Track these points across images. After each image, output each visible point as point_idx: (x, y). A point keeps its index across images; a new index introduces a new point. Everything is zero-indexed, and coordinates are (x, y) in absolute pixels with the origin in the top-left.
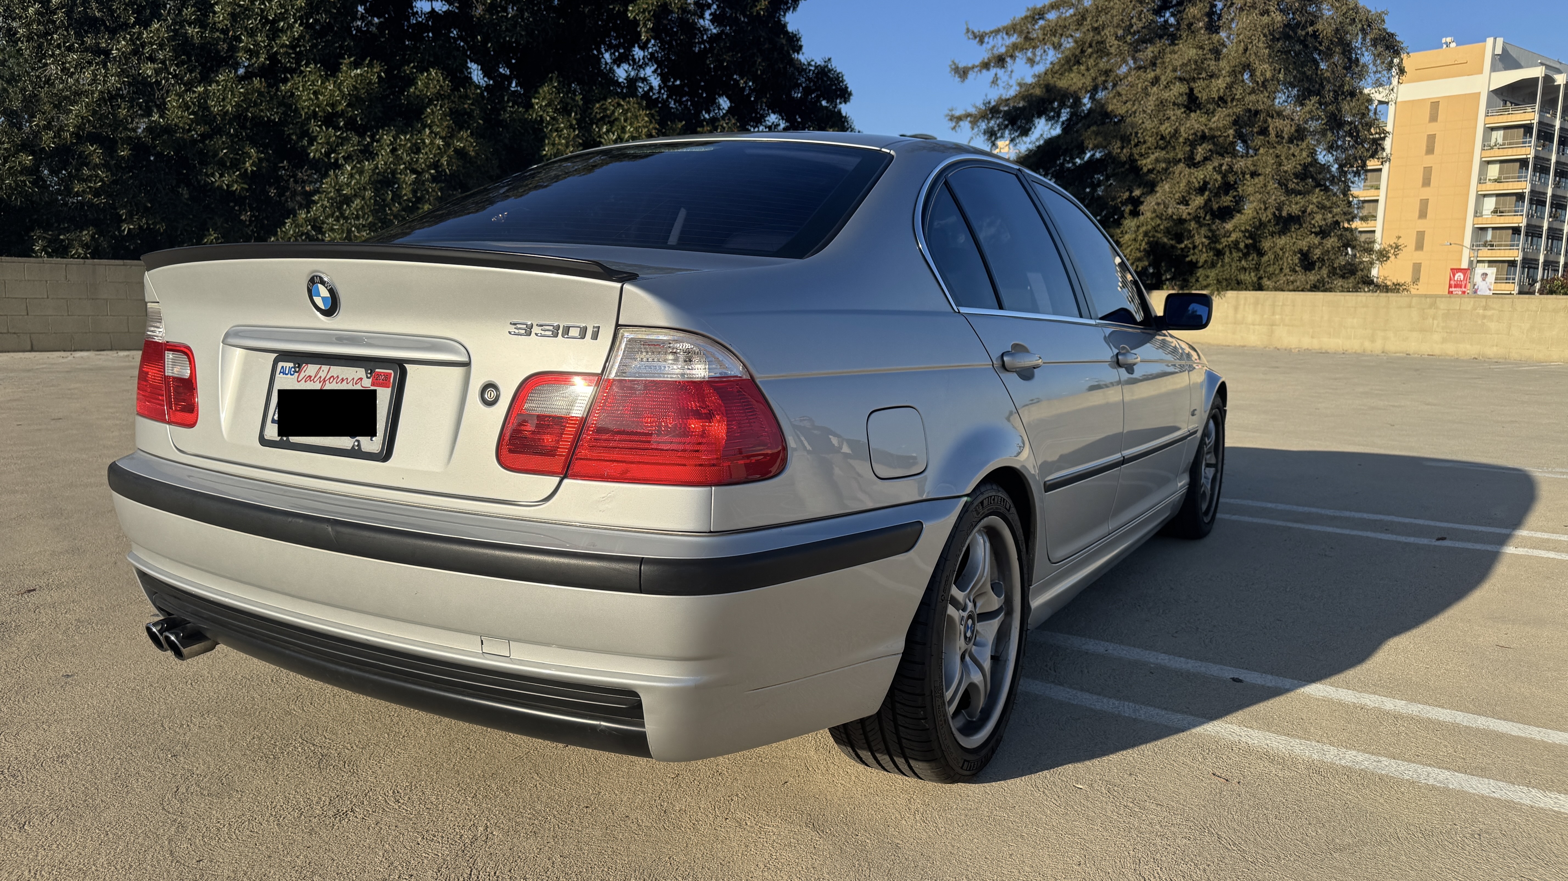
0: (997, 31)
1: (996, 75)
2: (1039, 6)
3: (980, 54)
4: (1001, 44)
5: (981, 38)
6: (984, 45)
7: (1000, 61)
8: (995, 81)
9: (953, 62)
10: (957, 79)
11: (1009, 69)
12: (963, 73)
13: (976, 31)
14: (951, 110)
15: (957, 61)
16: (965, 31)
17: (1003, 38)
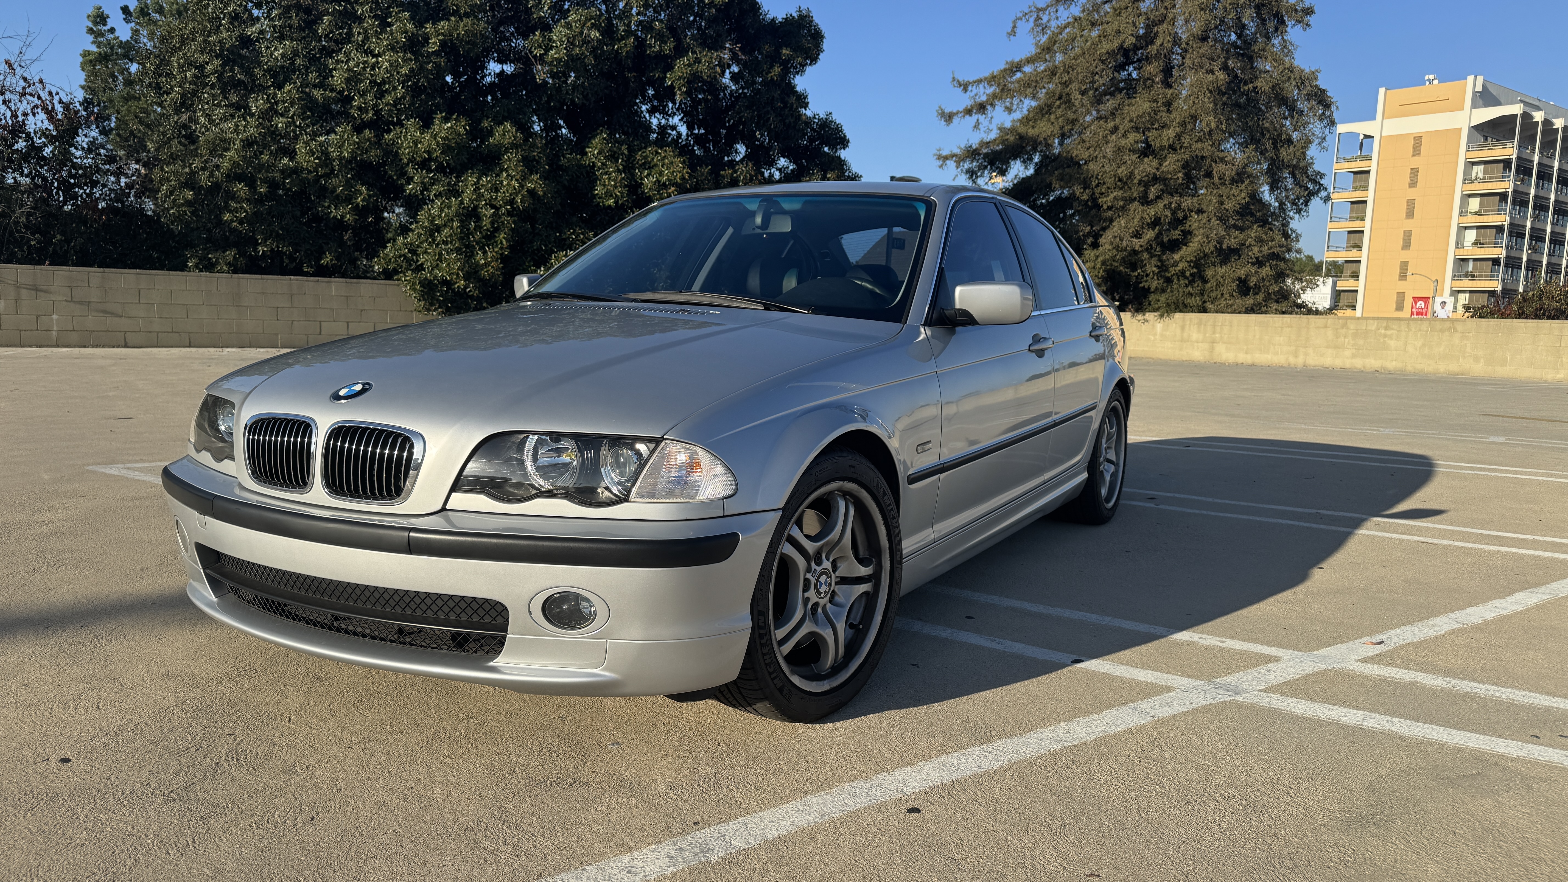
0: (980, 81)
1: (978, 120)
2: (1017, 60)
3: (964, 101)
4: (983, 93)
5: (965, 87)
6: (968, 93)
7: (982, 108)
8: (977, 126)
9: (940, 107)
10: (943, 123)
11: (990, 116)
12: (949, 118)
13: (961, 80)
14: (940, 150)
15: (943, 107)
16: (951, 80)
17: (985, 87)
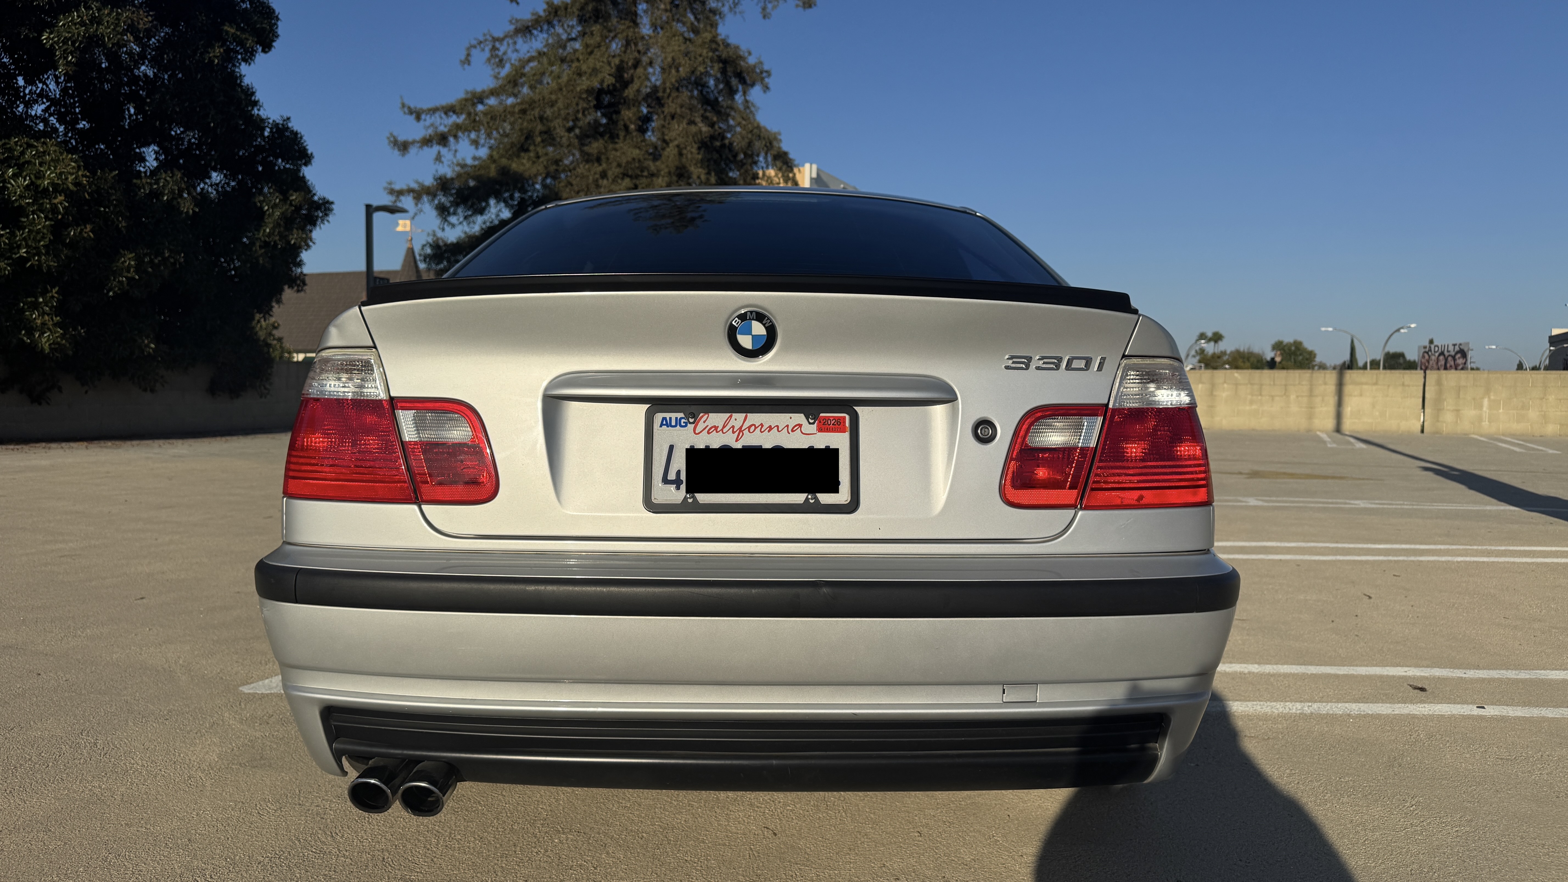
0: (434, 110)
1: (439, 152)
2: (479, 89)
4: (444, 123)
5: (418, 115)
6: (422, 122)
7: (443, 139)
8: (439, 158)
9: (391, 134)
10: (396, 152)
11: (453, 148)
12: (404, 147)
13: (412, 106)
14: (390, 183)
15: (395, 134)
16: (400, 105)
17: (441, 118)
